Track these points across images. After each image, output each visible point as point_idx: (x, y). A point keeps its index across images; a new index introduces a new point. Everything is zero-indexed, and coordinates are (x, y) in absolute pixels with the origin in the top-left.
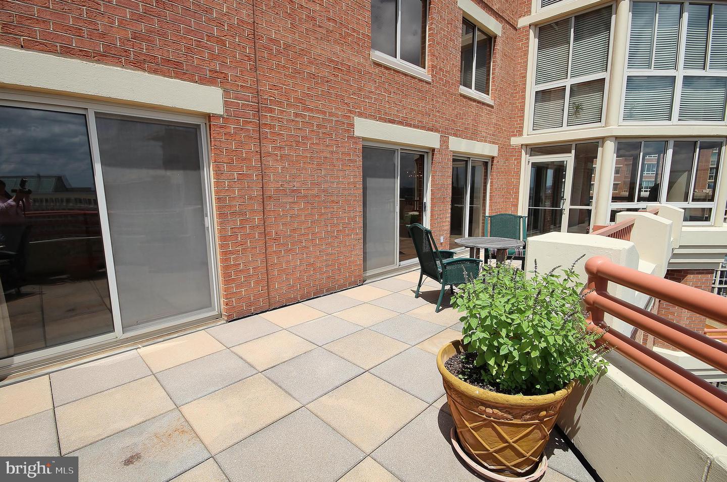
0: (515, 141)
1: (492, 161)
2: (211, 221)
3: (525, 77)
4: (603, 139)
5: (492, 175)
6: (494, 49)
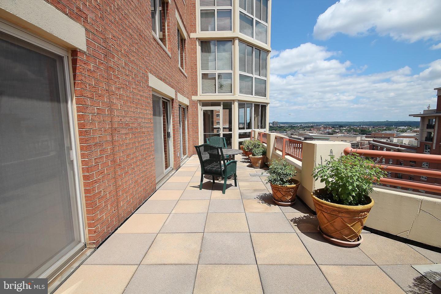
0: (194, 98)
1: (187, 108)
2: (75, 154)
3: (196, 65)
4: (234, 101)
5: (188, 116)
6: (184, 46)
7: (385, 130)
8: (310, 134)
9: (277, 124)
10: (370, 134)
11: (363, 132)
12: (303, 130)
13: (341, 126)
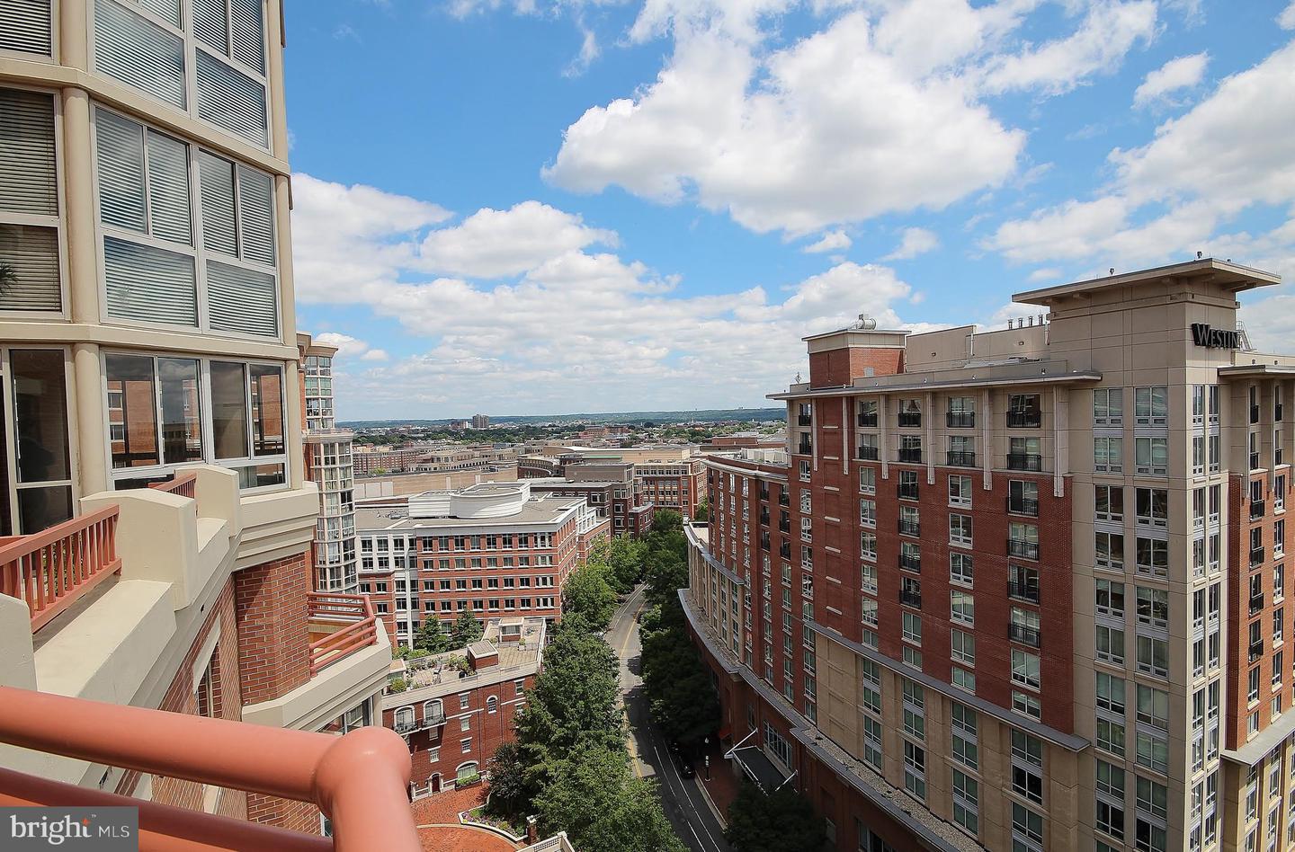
4: (73, 346)
7: (739, 430)
8: (575, 448)
9: (485, 422)
10: (710, 442)
11: (695, 436)
12: (558, 437)
13: (649, 424)
